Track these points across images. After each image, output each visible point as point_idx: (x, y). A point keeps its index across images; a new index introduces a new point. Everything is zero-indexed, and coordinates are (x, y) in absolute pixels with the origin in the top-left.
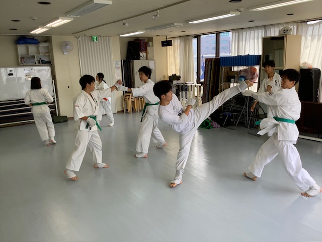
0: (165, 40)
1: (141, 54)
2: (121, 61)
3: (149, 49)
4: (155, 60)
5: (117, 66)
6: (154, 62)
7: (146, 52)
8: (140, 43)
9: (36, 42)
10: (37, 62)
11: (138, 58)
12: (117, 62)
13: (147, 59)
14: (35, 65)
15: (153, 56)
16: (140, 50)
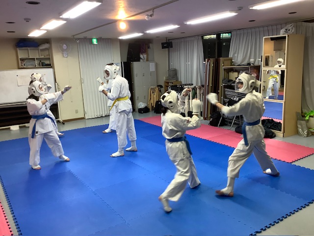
0: (165, 41)
1: (141, 56)
2: (121, 63)
3: (149, 51)
4: (155, 62)
7: (147, 54)
10: (37, 65)
14: (35, 68)
15: (154, 58)
16: (140, 52)
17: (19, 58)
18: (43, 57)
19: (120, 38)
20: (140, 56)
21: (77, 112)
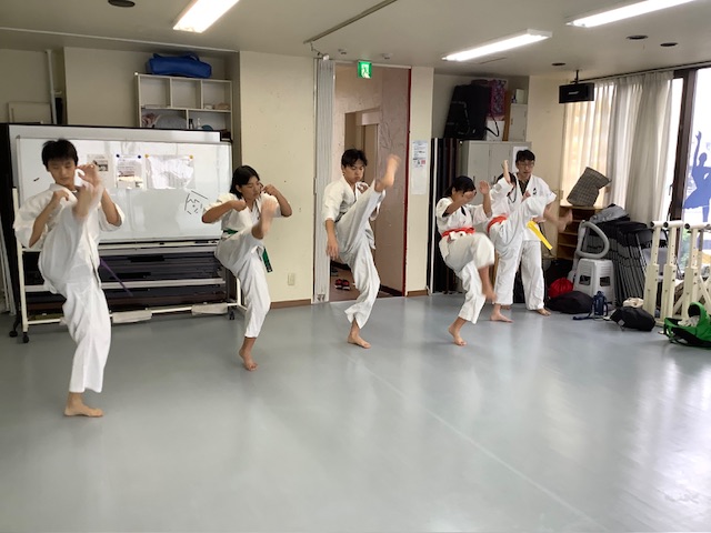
0: (573, 82)
1: (490, 124)
2: (433, 141)
3: (515, 110)
4: (530, 145)
7: (506, 120)
8: (491, 89)
11: (480, 134)
12: (420, 143)
15: (524, 134)
16: (488, 112)
17: (141, 105)
18: (209, 109)
19: (451, 58)
20: (485, 122)
21: (292, 281)
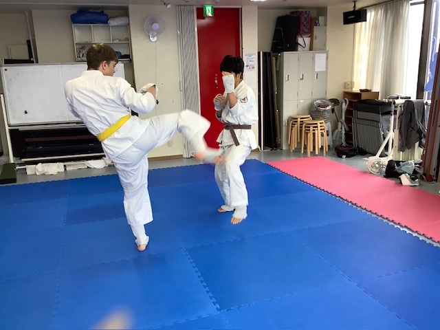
0: (353, 9)
1: (300, 40)
2: (259, 53)
3: (316, 30)
4: (327, 52)
5: (250, 63)
6: (325, 55)
7: (312, 37)
8: (299, 19)
9: (104, 18)
11: (293, 47)
12: (250, 55)
13: (311, 49)
15: (325, 44)
16: (298, 32)
17: (76, 42)
18: (117, 41)
20: (296, 40)
21: (170, 144)
